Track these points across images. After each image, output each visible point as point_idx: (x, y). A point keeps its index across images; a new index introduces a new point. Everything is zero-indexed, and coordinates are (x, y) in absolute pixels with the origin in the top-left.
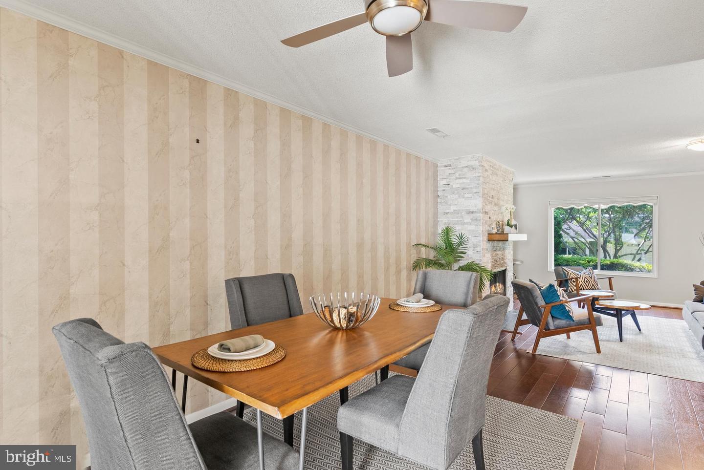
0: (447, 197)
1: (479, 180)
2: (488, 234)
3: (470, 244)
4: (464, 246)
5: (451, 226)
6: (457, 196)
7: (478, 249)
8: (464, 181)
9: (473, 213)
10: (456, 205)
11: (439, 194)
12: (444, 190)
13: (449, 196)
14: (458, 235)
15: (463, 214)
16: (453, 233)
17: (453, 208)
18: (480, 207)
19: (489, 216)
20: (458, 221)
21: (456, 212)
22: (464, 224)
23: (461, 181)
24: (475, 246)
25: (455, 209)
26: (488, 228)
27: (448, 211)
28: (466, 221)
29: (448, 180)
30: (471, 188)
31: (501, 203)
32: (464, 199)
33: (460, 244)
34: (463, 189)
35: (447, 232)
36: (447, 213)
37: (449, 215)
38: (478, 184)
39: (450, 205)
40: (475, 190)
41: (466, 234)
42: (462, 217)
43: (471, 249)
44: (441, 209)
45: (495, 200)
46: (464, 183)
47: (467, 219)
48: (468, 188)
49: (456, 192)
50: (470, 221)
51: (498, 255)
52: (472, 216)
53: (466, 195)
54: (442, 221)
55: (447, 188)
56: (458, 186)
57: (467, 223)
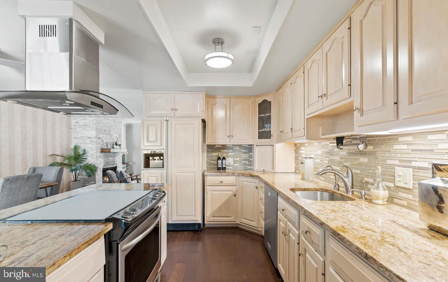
0: (76, 129)
1: (94, 121)
2: (101, 149)
3: (89, 154)
4: (86, 155)
5: (79, 144)
6: (82, 129)
7: (94, 157)
8: (86, 121)
9: (91, 138)
10: (81, 133)
11: (72, 127)
12: (75, 125)
13: (78, 129)
14: (83, 150)
15: (86, 138)
16: (80, 149)
17: (80, 135)
18: (94, 135)
19: (101, 140)
20: (83, 142)
21: (82, 137)
22: (86, 143)
23: (84, 121)
24: (92, 155)
25: (81, 136)
26: (101, 146)
27: (77, 137)
28: (87, 142)
29: (77, 120)
30: (90, 125)
31: (112, 133)
32: (86, 131)
33: (84, 154)
34: (86, 125)
35: (76, 148)
36: (77, 138)
37: (77, 139)
38: (93, 124)
39: (78, 134)
40: (92, 127)
41: (87, 149)
42: (85, 140)
43: (90, 157)
44: (73, 135)
45: (108, 132)
46: (86, 122)
47: (88, 141)
48: (88, 125)
49: (81, 127)
50: (89, 142)
51: (109, 159)
52: (90, 140)
53: (87, 129)
54: (74, 142)
55: (77, 124)
56: (83, 124)
57: (87, 143)
